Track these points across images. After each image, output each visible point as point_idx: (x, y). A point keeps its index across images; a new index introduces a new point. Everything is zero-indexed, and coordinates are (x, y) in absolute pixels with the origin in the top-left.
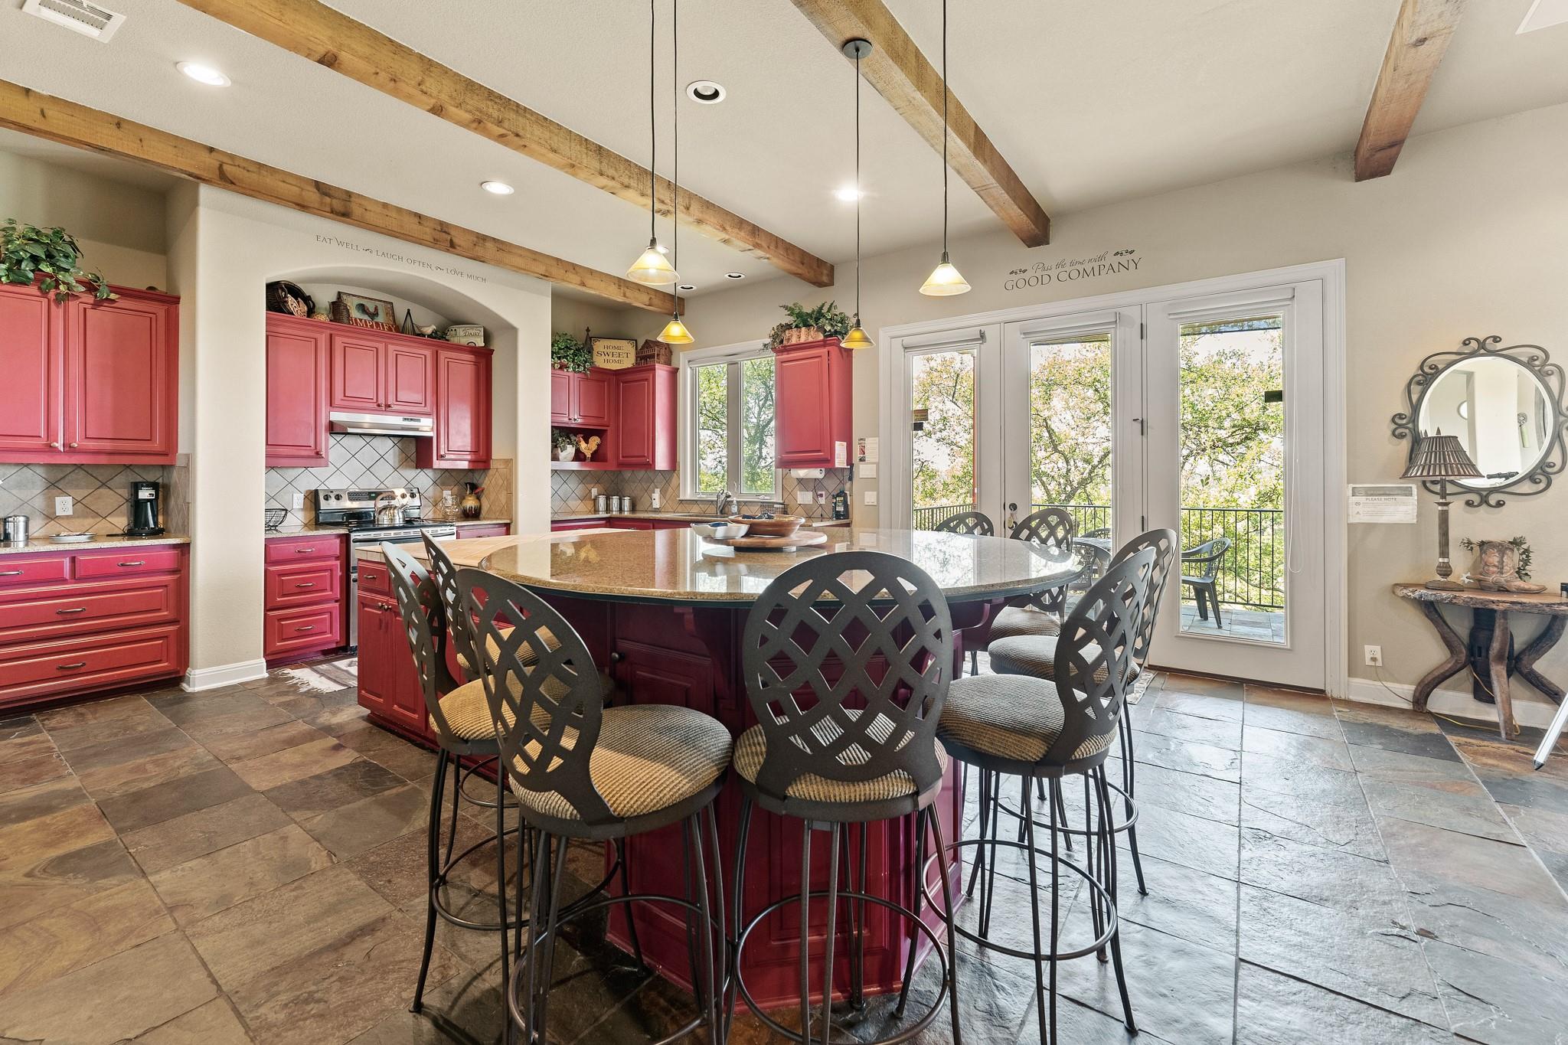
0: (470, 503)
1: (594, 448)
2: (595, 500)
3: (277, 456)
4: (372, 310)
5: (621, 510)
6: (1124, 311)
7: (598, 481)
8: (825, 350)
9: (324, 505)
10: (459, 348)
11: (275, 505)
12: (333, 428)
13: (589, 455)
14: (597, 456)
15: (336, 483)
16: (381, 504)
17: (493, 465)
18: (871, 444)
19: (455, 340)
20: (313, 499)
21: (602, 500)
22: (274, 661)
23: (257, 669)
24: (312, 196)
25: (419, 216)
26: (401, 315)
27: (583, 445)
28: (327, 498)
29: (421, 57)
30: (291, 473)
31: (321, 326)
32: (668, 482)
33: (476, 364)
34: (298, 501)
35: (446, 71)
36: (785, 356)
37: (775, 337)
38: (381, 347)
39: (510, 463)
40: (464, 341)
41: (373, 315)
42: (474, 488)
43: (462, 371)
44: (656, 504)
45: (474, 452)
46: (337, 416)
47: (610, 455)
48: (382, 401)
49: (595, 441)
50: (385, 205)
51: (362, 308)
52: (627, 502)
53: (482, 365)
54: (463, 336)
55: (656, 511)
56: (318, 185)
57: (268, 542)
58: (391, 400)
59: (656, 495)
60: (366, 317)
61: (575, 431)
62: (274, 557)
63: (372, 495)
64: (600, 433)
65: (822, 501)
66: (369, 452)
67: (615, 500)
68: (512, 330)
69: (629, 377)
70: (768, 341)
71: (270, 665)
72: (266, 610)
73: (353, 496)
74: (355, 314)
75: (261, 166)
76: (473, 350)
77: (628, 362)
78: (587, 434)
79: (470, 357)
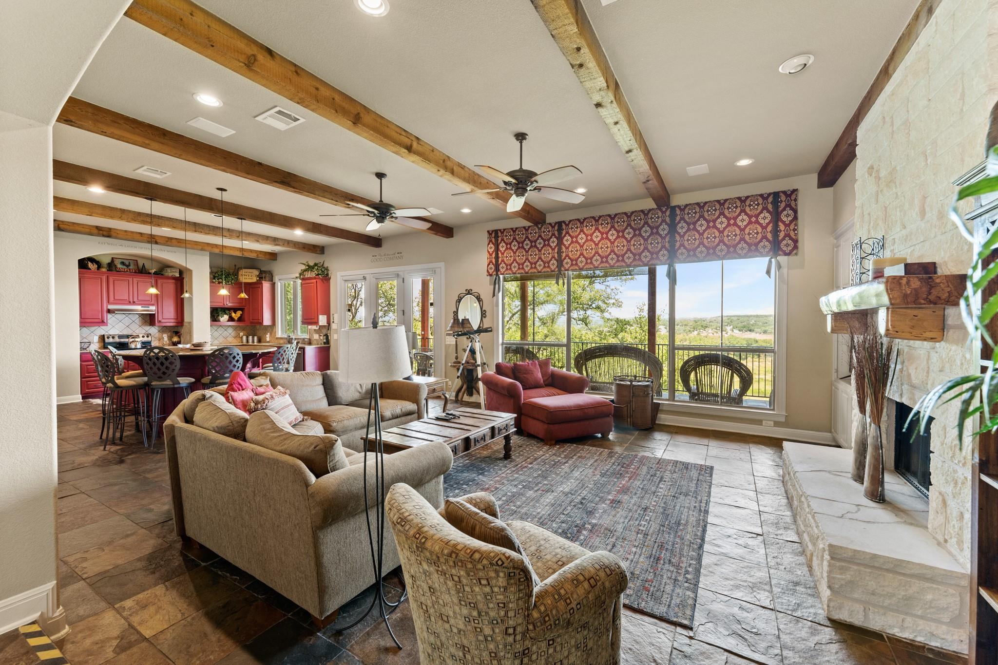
0: (175, 339)
1: (239, 315)
2: (242, 337)
3: (85, 322)
4: (127, 264)
5: (253, 342)
6: (399, 273)
7: (243, 329)
8: (315, 281)
9: (107, 340)
10: (168, 278)
11: (85, 340)
12: (109, 311)
13: (236, 319)
14: (240, 319)
15: (112, 332)
16: (131, 340)
17: (185, 324)
18: (336, 316)
19: (166, 274)
20: (102, 338)
21: (245, 338)
22: (85, 396)
23: (78, 398)
24: (96, 231)
25: (141, 234)
26: (141, 265)
27: (233, 315)
28: (108, 338)
29: (121, 209)
30: (93, 329)
31: (103, 273)
32: (272, 330)
33: (176, 284)
34: (96, 339)
35: (130, 211)
36: (304, 282)
37: (300, 274)
38: (131, 280)
39: (190, 323)
40: (170, 274)
41: (128, 266)
42: (177, 333)
43: (170, 286)
44: (268, 339)
45: (177, 319)
46: (111, 307)
47: (246, 319)
48: (131, 300)
49: (239, 313)
50: (126, 231)
51: (123, 263)
52: (256, 338)
53: (179, 284)
54: (169, 273)
55: (268, 342)
56: (97, 227)
57: (81, 354)
58: (135, 300)
59: (268, 336)
60: (125, 267)
61: (229, 309)
62: (84, 359)
63: (128, 337)
64: (242, 310)
65: (322, 338)
66: (127, 320)
67: (250, 338)
68: (190, 271)
69: (256, 286)
70: (298, 275)
71: (83, 398)
72: (81, 378)
73: (120, 337)
74: (119, 266)
75: (74, 223)
76: (174, 278)
77: (254, 280)
78: (235, 310)
79: (173, 281)
